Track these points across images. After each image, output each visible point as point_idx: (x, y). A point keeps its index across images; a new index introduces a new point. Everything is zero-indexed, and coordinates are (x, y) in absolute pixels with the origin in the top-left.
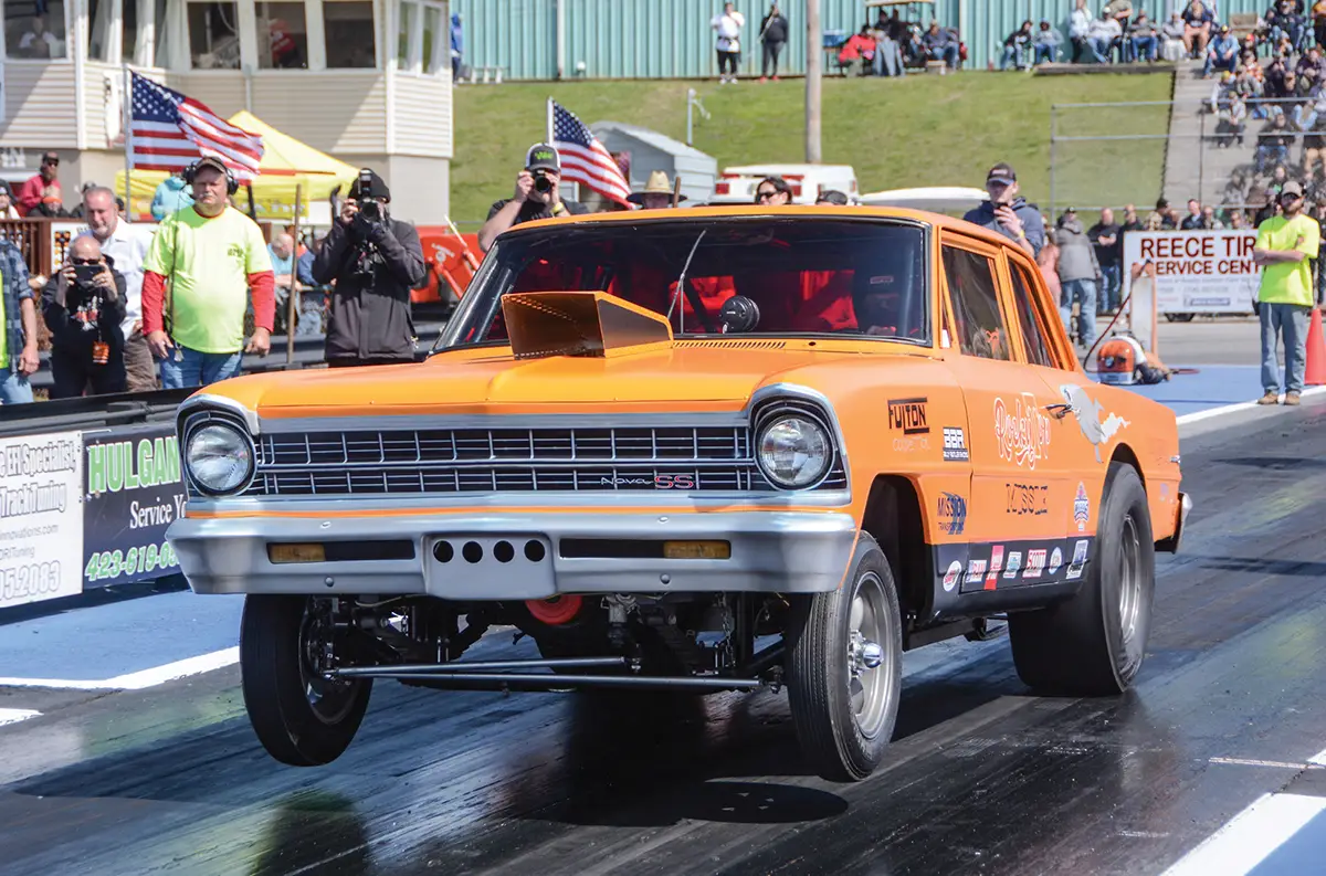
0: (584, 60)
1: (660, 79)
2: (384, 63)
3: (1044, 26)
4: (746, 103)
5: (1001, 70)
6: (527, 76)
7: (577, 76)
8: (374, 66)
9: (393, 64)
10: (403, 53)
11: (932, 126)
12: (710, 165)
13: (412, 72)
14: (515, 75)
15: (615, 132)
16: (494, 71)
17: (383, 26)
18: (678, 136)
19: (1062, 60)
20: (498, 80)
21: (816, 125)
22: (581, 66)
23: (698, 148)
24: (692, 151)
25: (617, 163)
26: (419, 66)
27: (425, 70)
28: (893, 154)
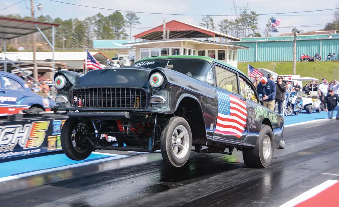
0: (260, 59)
1: (271, 62)
2: (227, 59)
3: (334, 54)
4: (285, 65)
5: (326, 61)
6: (251, 61)
7: (259, 62)
8: (225, 60)
9: (228, 60)
10: (230, 58)
11: (314, 69)
12: (277, 75)
13: (231, 61)
14: (249, 61)
15: (262, 69)
16: (246, 61)
17: (227, 54)
18: (272, 70)
19: (337, 59)
20: (246, 62)
21: (295, 69)
22: (259, 60)
23: (275, 72)
24: (274, 73)
25: (262, 74)
26: (232, 60)
27: (233, 60)
28: (308, 73)
